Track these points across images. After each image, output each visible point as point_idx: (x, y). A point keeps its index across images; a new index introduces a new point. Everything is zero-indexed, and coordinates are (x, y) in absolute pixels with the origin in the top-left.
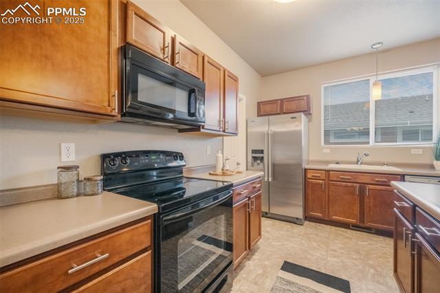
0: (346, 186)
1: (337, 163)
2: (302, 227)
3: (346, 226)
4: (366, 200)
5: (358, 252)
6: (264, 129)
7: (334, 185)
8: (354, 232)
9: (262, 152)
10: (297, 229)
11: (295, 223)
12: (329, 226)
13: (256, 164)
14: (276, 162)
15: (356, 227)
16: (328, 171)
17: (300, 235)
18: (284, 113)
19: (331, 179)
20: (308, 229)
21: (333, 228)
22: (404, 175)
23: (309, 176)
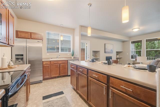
0: (56, 65)
1: (52, 58)
2: (42, 83)
3: (55, 78)
4: (61, 68)
5: (61, 83)
6: (24, 44)
7: (52, 65)
8: (58, 78)
9: (22, 55)
10: (41, 85)
11: (40, 83)
12: (51, 80)
13: (17, 61)
14: (30, 60)
15: (58, 77)
16: (50, 61)
17: (43, 86)
18: (32, 39)
19: (51, 64)
20: (45, 83)
21: (52, 80)
22: (68, 60)
23: (44, 64)
